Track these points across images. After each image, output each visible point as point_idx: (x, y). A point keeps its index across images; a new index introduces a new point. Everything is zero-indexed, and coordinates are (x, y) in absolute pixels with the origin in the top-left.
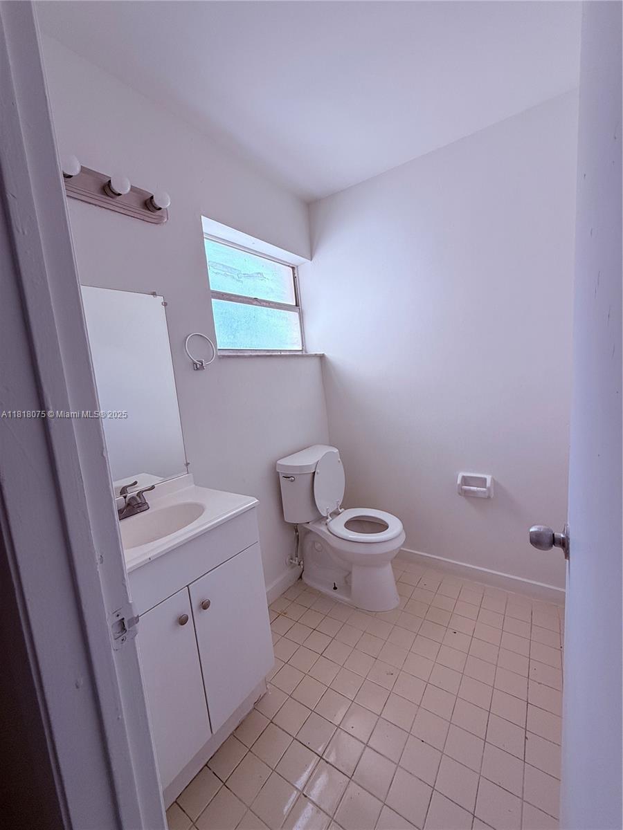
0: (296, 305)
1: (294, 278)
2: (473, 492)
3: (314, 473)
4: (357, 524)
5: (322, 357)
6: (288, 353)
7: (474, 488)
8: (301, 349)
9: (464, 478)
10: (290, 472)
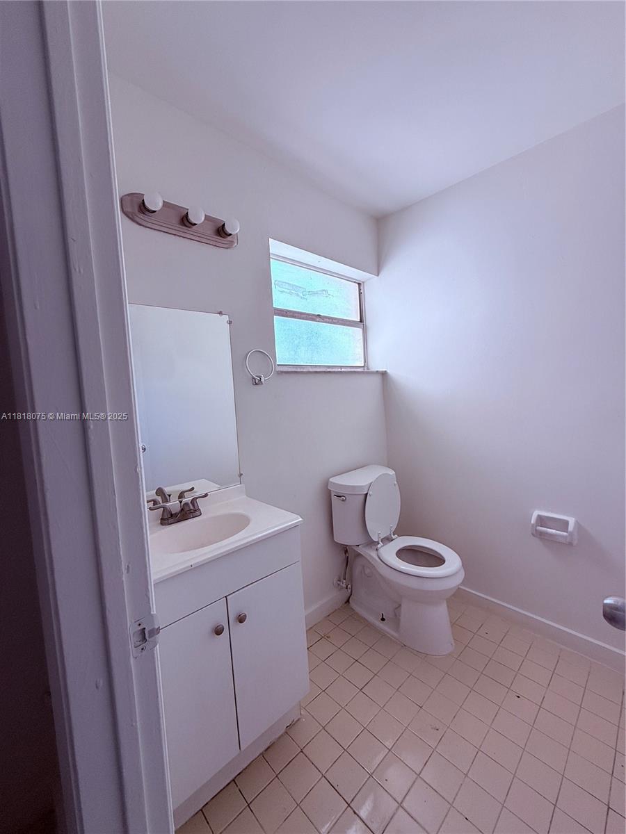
0: (361, 321)
1: (360, 293)
2: (551, 535)
3: (367, 494)
4: (410, 554)
5: (384, 374)
6: (349, 370)
7: (553, 531)
8: (363, 365)
9: (540, 518)
10: (340, 492)
